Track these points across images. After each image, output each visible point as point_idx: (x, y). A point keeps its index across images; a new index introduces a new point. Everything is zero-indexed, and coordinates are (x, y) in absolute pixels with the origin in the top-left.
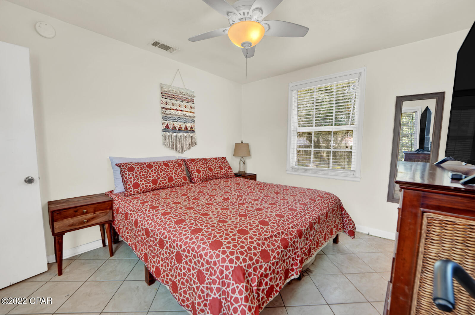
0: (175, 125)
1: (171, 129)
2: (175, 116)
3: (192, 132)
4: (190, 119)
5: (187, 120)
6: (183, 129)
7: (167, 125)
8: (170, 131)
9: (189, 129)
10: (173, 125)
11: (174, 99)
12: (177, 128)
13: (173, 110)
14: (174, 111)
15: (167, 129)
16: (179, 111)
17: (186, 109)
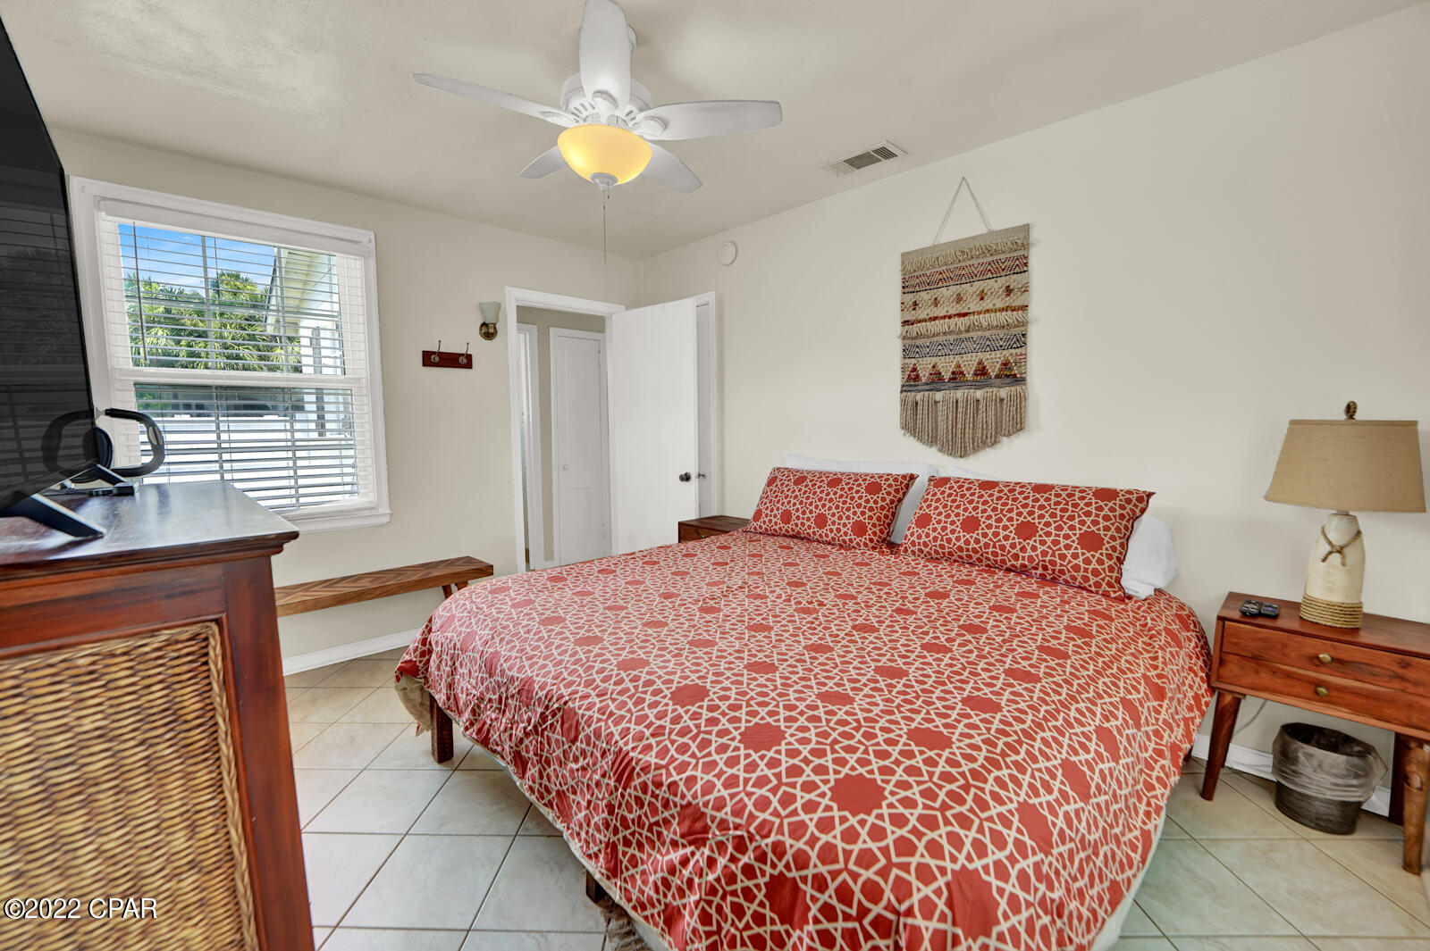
0: (940, 367)
1: (924, 380)
2: (940, 339)
3: (1008, 381)
4: (1001, 336)
5: (988, 343)
6: (969, 377)
7: (915, 370)
8: (923, 387)
9: (993, 375)
10: (934, 367)
11: (940, 284)
12: (947, 376)
13: (935, 318)
14: (937, 321)
15: (912, 380)
16: (957, 319)
17: (987, 304)
